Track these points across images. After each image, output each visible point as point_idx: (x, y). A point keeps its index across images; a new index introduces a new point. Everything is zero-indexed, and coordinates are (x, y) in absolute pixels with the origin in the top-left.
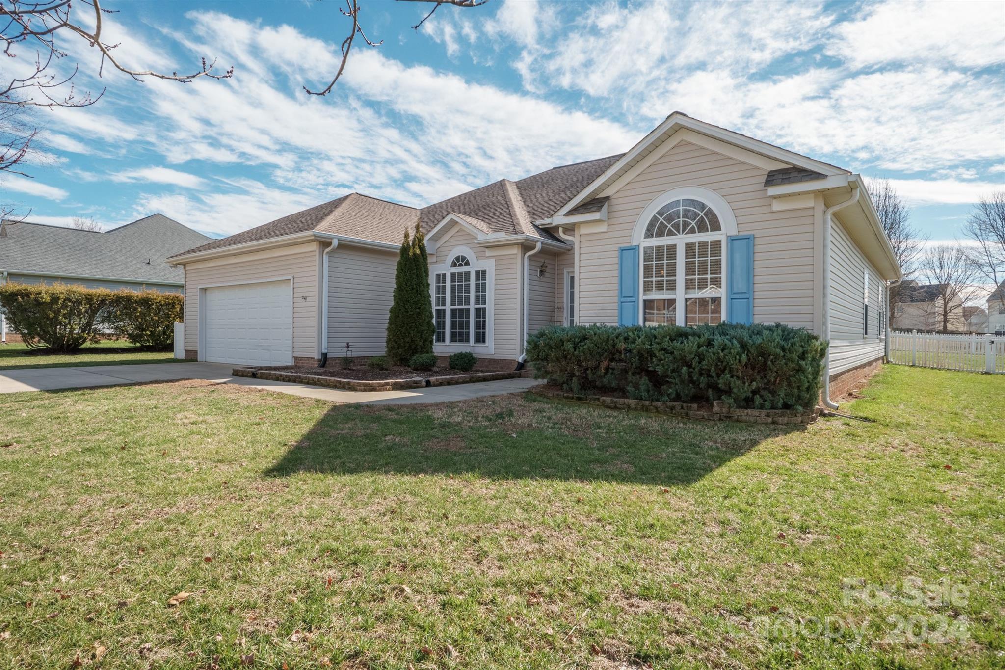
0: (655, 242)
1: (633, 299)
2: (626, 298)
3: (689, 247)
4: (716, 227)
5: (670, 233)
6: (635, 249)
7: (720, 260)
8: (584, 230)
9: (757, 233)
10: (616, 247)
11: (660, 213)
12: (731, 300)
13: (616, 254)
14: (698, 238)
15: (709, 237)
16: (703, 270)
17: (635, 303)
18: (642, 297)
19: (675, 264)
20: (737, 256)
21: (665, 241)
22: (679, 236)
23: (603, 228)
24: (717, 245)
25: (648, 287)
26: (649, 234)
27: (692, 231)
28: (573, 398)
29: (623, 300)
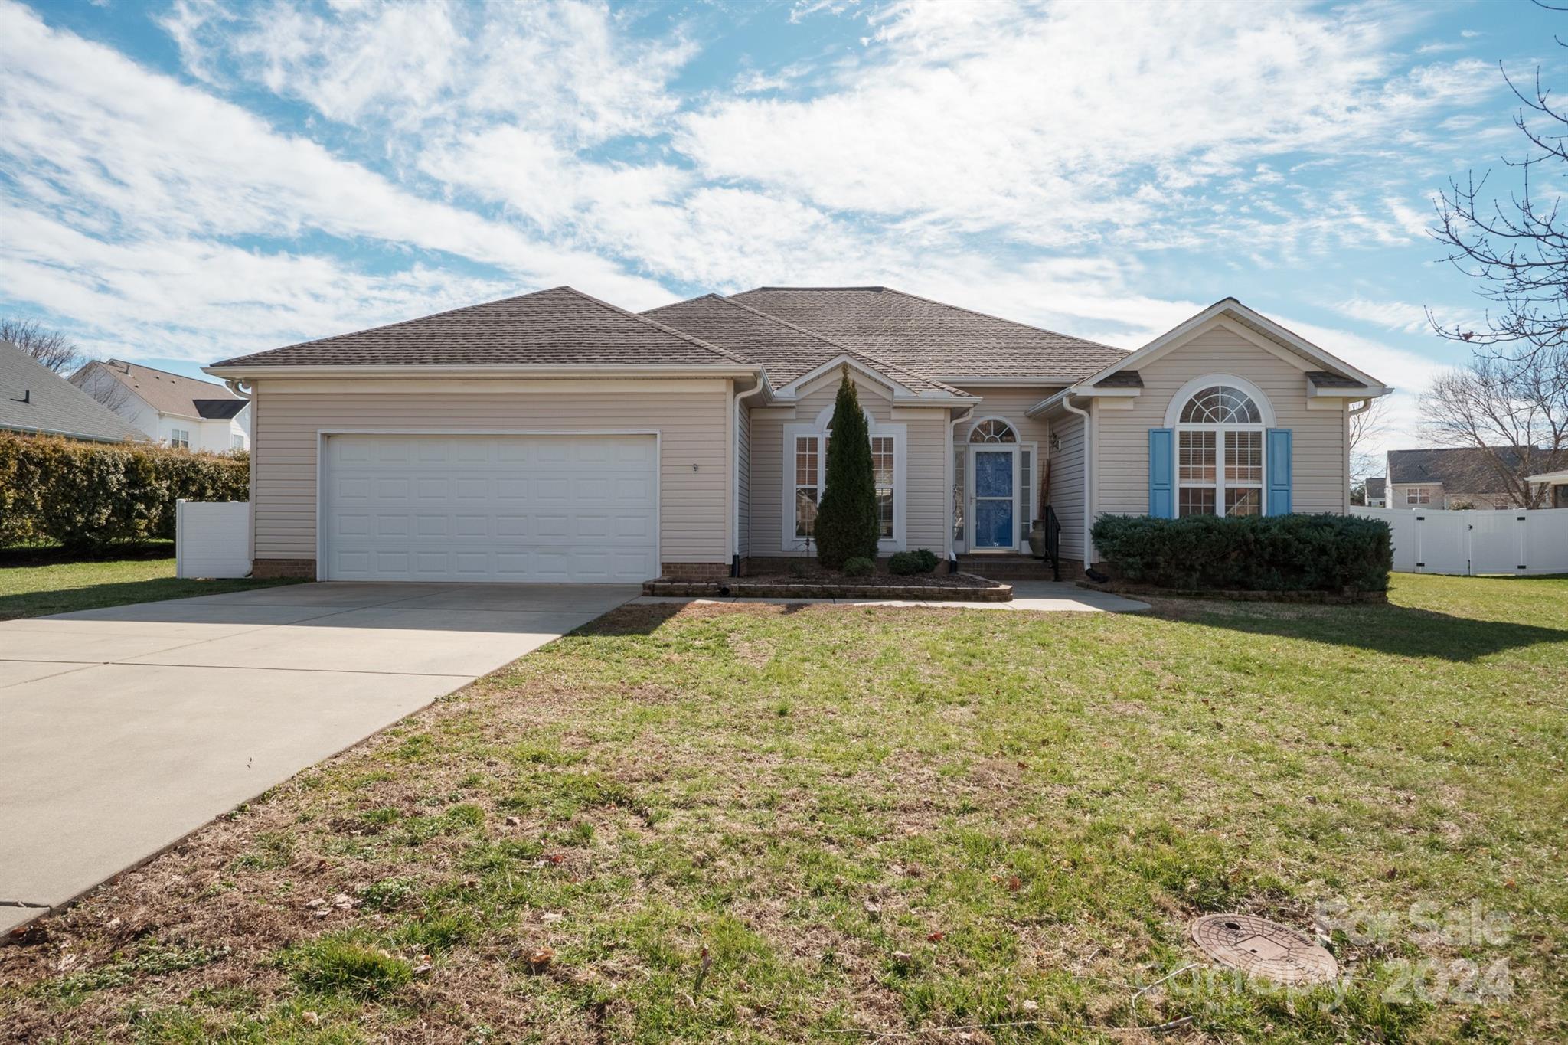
0: (1192, 427)
1: (1168, 487)
2: (1158, 484)
3: (1230, 437)
4: (1256, 418)
5: (1209, 420)
6: (1169, 432)
7: (1260, 452)
8: (1103, 405)
9: (1294, 429)
10: (1146, 428)
11: (1198, 396)
12: (1271, 492)
13: (1145, 436)
14: (1237, 427)
15: (1249, 427)
16: (1243, 460)
17: (1170, 491)
18: (1178, 484)
19: (1214, 452)
20: (1277, 449)
21: (1203, 427)
22: (1218, 423)
23: (1129, 405)
24: (1257, 436)
25: (1184, 474)
26: (1184, 418)
27: (1232, 420)
28: (1190, 594)
29: (1156, 487)
